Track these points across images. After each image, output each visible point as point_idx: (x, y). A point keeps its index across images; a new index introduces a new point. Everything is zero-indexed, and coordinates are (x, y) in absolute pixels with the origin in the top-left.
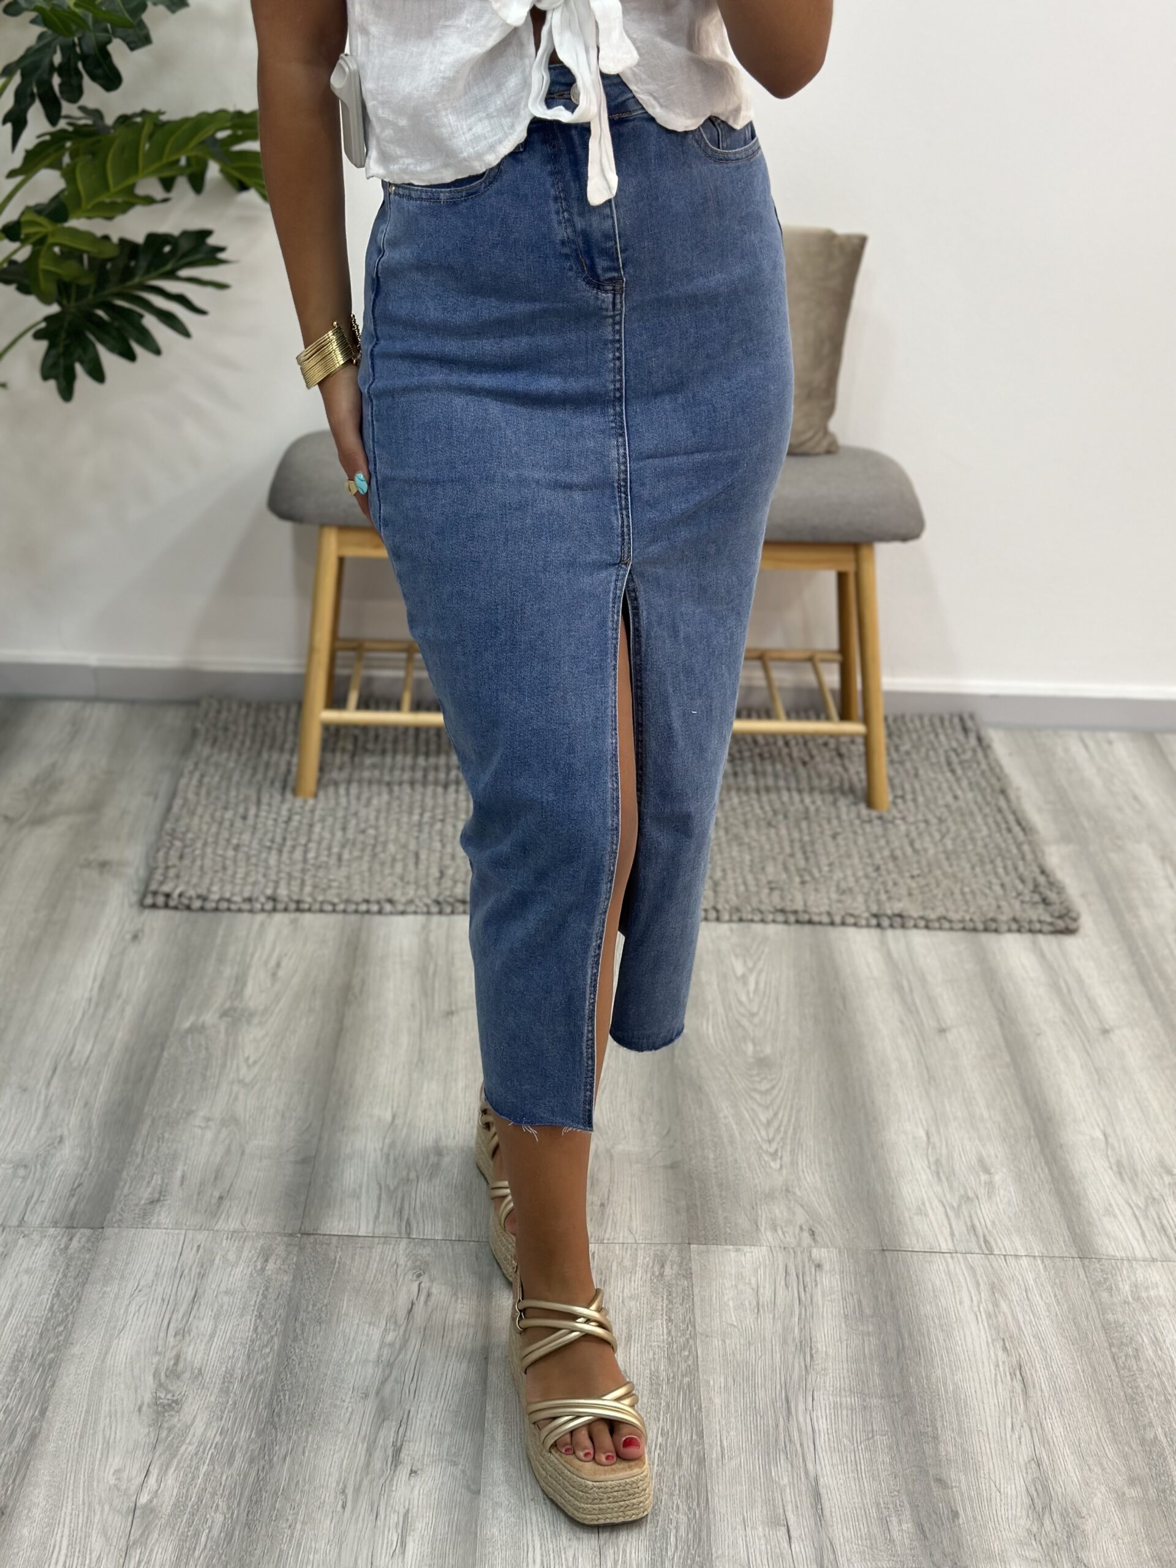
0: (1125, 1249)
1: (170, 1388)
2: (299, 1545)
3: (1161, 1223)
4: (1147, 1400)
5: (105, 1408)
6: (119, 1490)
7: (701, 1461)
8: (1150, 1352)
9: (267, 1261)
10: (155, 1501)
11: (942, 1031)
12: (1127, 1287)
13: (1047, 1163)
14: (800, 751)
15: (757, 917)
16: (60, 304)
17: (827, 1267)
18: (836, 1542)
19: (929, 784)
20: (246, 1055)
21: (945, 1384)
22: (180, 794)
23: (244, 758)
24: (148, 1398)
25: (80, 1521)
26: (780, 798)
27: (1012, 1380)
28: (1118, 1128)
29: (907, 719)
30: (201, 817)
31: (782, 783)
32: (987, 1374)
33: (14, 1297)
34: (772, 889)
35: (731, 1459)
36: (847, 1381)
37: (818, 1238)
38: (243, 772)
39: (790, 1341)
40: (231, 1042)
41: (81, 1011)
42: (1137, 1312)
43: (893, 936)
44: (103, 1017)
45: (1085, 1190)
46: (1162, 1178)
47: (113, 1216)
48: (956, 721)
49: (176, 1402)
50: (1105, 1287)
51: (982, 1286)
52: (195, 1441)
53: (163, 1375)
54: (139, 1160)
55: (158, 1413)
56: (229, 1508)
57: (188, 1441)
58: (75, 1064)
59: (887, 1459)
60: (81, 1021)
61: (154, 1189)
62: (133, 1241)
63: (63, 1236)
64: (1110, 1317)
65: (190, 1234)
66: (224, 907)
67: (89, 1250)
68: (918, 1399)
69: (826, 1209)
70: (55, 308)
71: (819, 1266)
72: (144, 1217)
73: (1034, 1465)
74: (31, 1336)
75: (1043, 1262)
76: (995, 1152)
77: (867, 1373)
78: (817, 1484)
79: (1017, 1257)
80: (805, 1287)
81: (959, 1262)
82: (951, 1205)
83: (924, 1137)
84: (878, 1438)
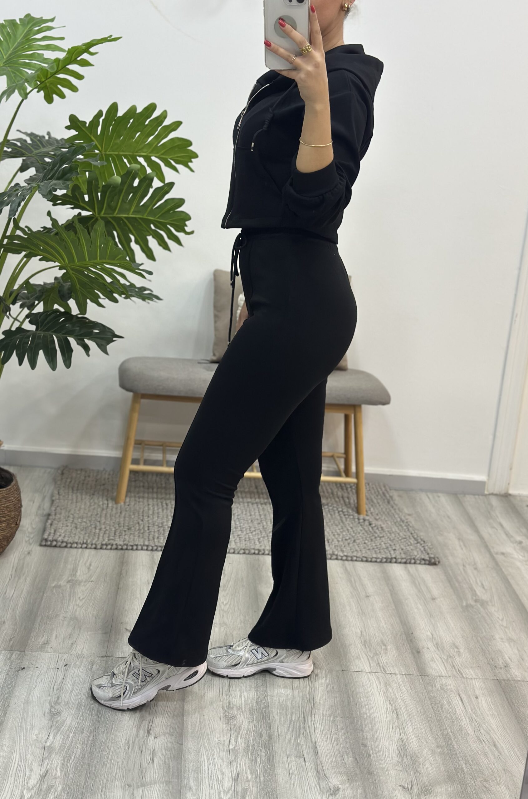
7: (270, 736)
9: (93, 665)
11: (368, 597)
18: (323, 763)
20: (79, 596)
21: (366, 714)
24: (47, 711)
27: (393, 713)
28: (437, 632)
32: (383, 712)
35: (282, 736)
36: (328, 713)
40: (72, 591)
47: (29, 648)
49: (59, 713)
50: (430, 685)
51: (382, 683)
53: (53, 703)
54: (37, 630)
56: (82, 748)
57: (64, 725)
59: (343, 737)
61: (45, 640)
62: (37, 657)
64: (432, 695)
65: (61, 655)
66: (67, 545)
67: (19, 659)
68: (356, 718)
69: (320, 656)
72: (41, 649)
73: (400, 741)
75: (406, 676)
76: (389, 639)
77: (336, 709)
78: (316, 745)
79: (396, 674)
80: (311, 682)
81: (373, 675)
82: (370, 656)
83: (360, 633)
84: (340, 730)
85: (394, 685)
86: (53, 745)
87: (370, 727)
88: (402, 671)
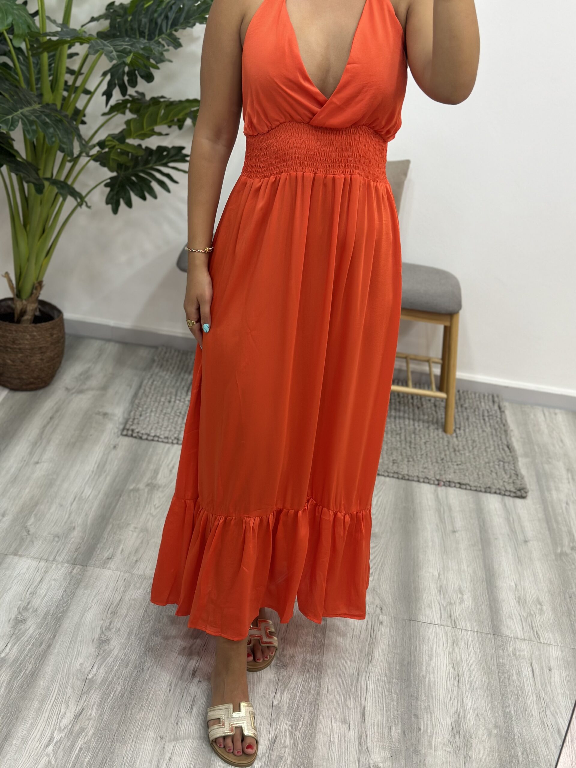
0: (513, 633)
1: (106, 634)
2: (150, 703)
3: (532, 624)
4: (509, 696)
5: (79, 639)
6: (81, 672)
7: (318, 694)
8: (515, 678)
11: (454, 532)
12: (511, 649)
13: (488, 593)
14: (418, 402)
16: (117, 172)
17: (384, 624)
18: (368, 733)
19: (472, 424)
21: (425, 678)
22: (143, 387)
23: (172, 375)
24: (97, 637)
26: (404, 422)
27: (454, 680)
28: (522, 583)
29: (469, 392)
30: (151, 399)
31: (406, 415)
32: (444, 677)
33: (48, 589)
34: (394, 463)
35: (331, 694)
36: (385, 671)
37: (383, 612)
38: (171, 381)
39: (364, 652)
40: (149, 497)
41: (88, 476)
42: (513, 660)
43: (441, 490)
44: (97, 480)
45: (502, 607)
46: (536, 606)
47: (92, 562)
48: (490, 397)
49: (108, 640)
50: (502, 648)
51: (449, 641)
52: (114, 657)
53: (104, 628)
54: (105, 540)
55: (100, 644)
58: (84, 498)
59: (395, 704)
60: (88, 480)
61: (110, 554)
62: (98, 573)
63: (70, 567)
64: (501, 661)
67: (80, 575)
68: (413, 682)
69: (389, 600)
70: (114, 174)
71: (381, 623)
72: (104, 564)
73: (456, 715)
74: (53, 606)
75: (477, 634)
76: (467, 586)
77: (393, 669)
78: (364, 709)
79: (467, 630)
80: (374, 631)
81: (441, 629)
82: (443, 605)
83: (437, 575)
84: (393, 695)
85: (462, 644)
86: (95, 678)
87: (426, 695)
88: (474, 628)
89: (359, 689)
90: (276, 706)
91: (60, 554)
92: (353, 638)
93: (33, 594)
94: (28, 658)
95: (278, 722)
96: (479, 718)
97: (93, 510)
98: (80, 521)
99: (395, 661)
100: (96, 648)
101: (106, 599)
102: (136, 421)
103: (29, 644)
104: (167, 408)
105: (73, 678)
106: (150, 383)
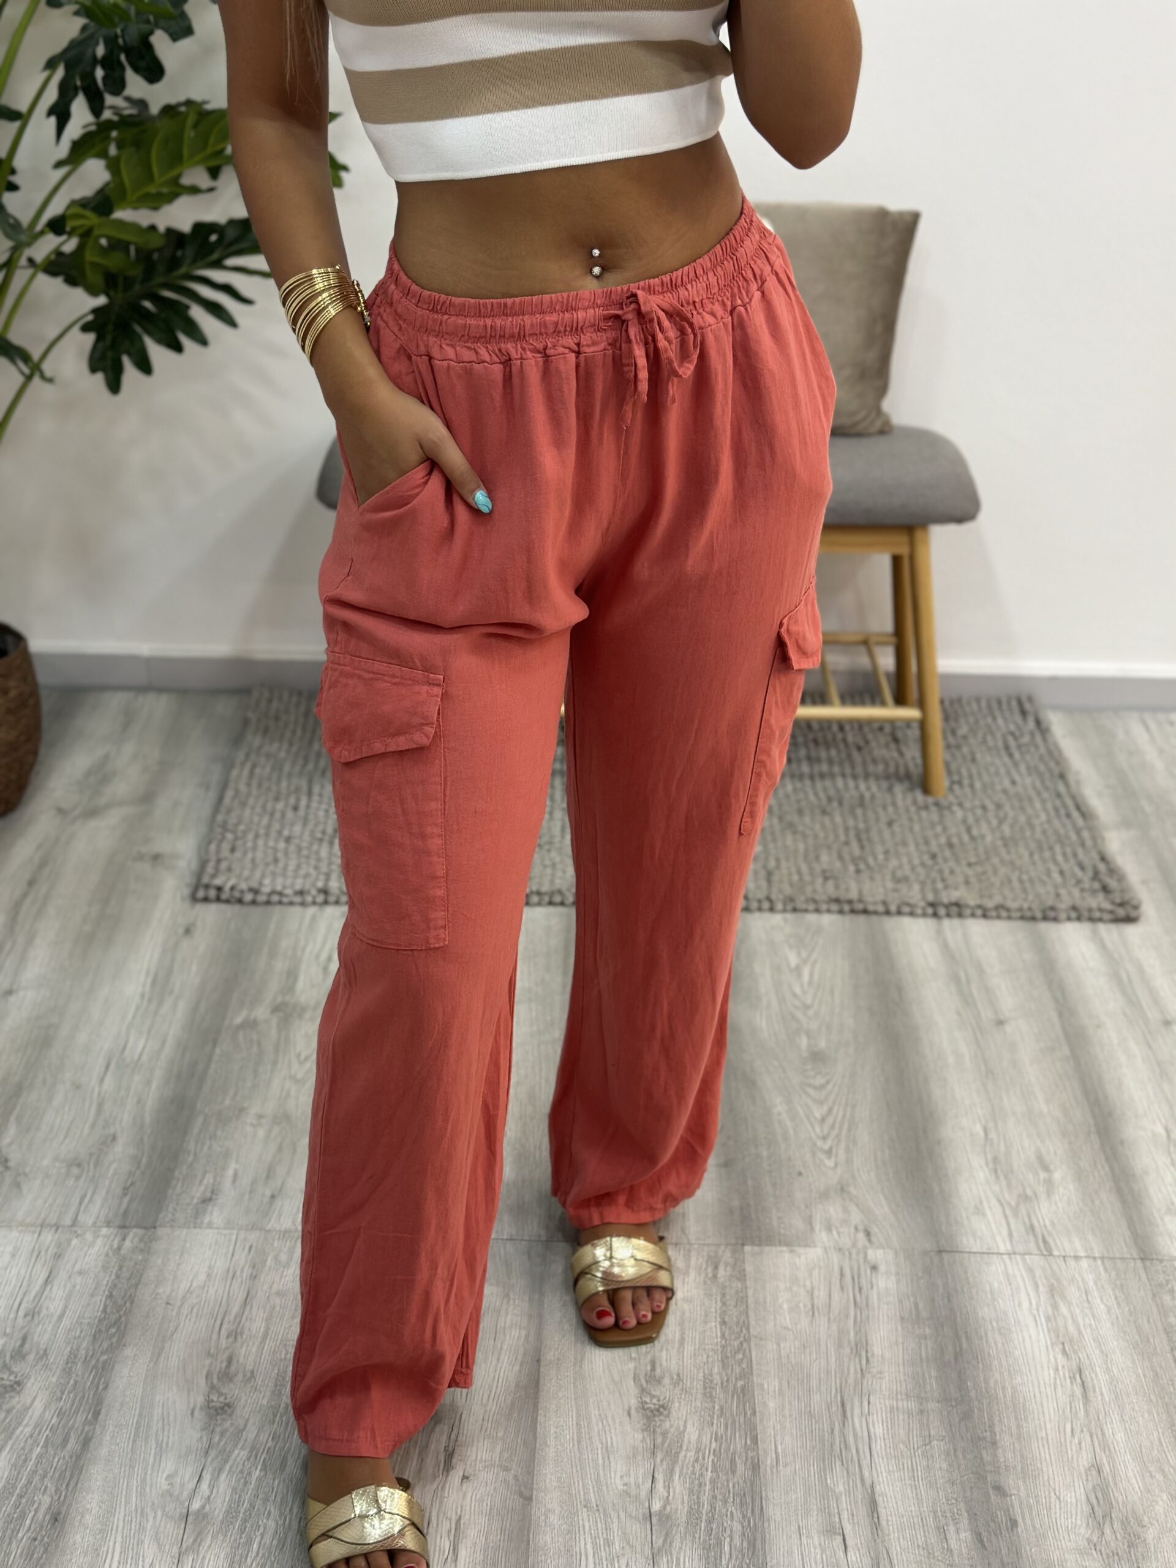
1: (223, 1390)
5: (158, 1412)
6: (171, 1496)
7: (756, 1467)
10: (207, 1507)
11: (1000, 1023)
13: (1108, 1161)
14: (855, 735)
15: (811, 907)
16: (108, 295)
17: (882, 1268)
18: (892, 1551)
19: (987, 770)
20: (297, 1049)
21: (1004, 1388)
22: (232, 785)
23: (294, 749)
24: (200, 1400)
25: (133, 1527)
26: (835, 785)
27: (1072, 1383)
29: (964, 701)
30: (253, 809)
31: (836, 769)
32: (1047, 1377)
33: (67, 1299)
34: (826, 879)
35: (786, 1465)
36: (904, 1385)
37: (874, 1239)
38: (294, 763)
39: (845, 1344)
40: (282, 1038)
41: (134, 1007)
43: (951, 927)
44: (156, 1013)
45: (1146, 1188)
47: (166, 1216)
48: (1014, 703)
49: (229, 1405)
50: (1167, 1289)
51: (1041, 1289)
52: (248, 1446)
53: (215, 1377)
54: (191, 1159)
55: (211, 1415)
56: (281, 1515)
57: (239, 1446)
58: (129, 1060)
59: (945, 1466)
60: (134, 1016)
61: (206, 1189)
62: (185, 1242)
63: (116, 1235)
65: (242, 1233)
66: (276, 900)
67: (142, 1251)
68: (976, 1403)
69: (882, 1210)
70: (102, 300)
71: (874, 1268)
72: (196, 1217)
73: (1094, 1472)
74: (84, 1338)
75: (1103, 1263)
76: (1054, 1149)
78: (873, 1491)
79: (1077, 1258)
80: (860, 1289)
81: (1017, 1264)
82: (1009, 1204)
83: (982, 1134)
84: (935, 1443)
85: (1073, 1293)
87: (1014, 1430)
88: (1092, 1249)
89: (851, 1439)
90: (660, 1513)
91: (86, 1207)
92: (813, 1313)
93: (32, 1314)
94: (37, 1478)
95: (671, 1554)
96: (1150, 1472)
97: (154, 1085)
98: (126, 1118)
99: (923, 1355)
100: (202, 1430)
101: (212, 1303)
102: (224, 865)
103: (36, 1443)
104: (292, 824)
105: (155, 1517)
106: (246, 772)
